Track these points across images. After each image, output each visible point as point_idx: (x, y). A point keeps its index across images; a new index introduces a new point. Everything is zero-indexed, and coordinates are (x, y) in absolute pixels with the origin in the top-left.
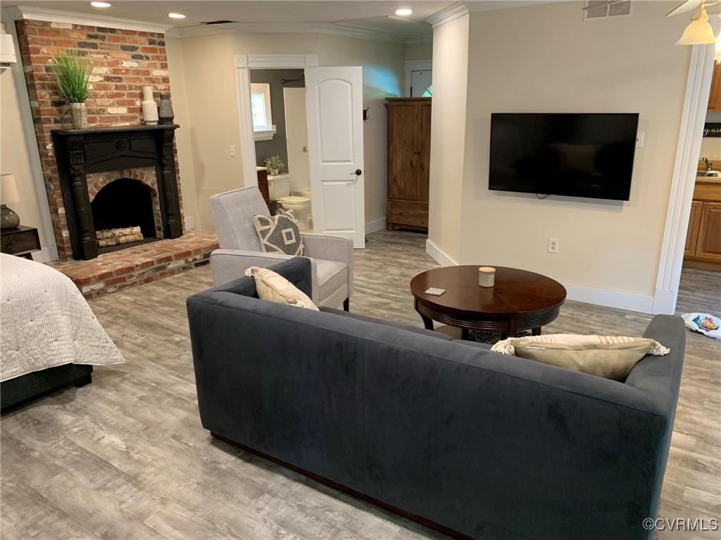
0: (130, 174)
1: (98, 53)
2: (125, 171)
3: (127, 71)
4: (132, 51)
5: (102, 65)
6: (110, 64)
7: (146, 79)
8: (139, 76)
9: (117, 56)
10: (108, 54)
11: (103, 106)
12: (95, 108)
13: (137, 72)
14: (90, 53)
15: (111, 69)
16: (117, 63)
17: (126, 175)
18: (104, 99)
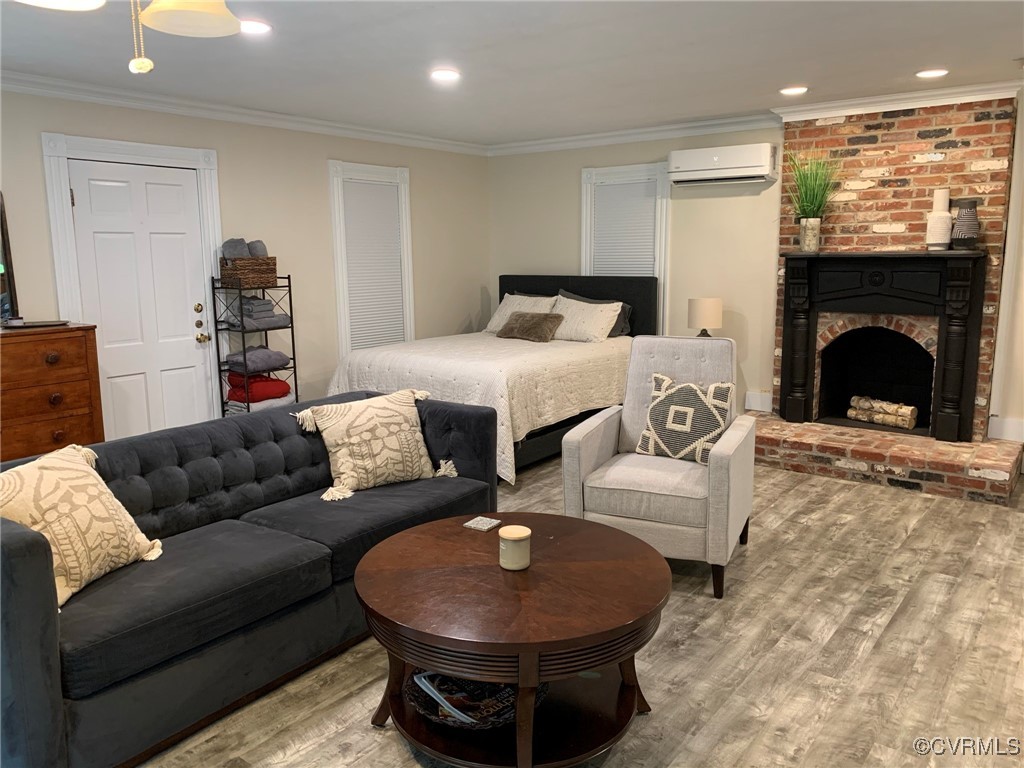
0: (890, 323)
1: (875, 149)
2: (882, 317)
3: (921, 168)
4: (938, 137)
5: (880, 164)
6: (890, 162)
7: (954, 178)
8: (942, 175)
9: (908, 148)
10: (893, 148)
11: (867, 221)
12: (853, 224)
13: (939, 168)
14: (865, 150)
15: (893, 168)
16: (905, 158)
17: (883, 323)
18: (870, 213)
